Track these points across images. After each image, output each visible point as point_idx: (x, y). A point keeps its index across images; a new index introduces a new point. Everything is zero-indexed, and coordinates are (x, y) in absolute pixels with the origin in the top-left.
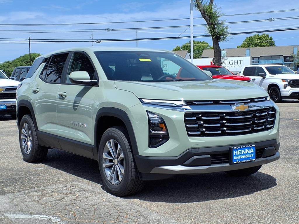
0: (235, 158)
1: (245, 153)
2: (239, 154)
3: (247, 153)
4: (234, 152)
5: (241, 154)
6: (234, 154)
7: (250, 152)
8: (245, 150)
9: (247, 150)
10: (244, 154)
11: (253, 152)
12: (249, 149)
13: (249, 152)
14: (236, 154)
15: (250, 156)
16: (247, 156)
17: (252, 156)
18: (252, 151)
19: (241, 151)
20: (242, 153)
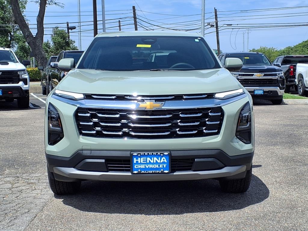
0: (136, 167)
1: (152, 162)
2: (142, 162)
3: (155, 162)
4: (135, 159)
5: (146, 162)
6: (135, 162)
7: (161, 162)
8: (153, 158)
9: (155, 159)
10: (150, 163)
11: (166, 162)
12: (159, 158)
13: (159, 161)
14: (137, 162)
15: (161, 167)
16: (157, 166)
17: (165, 167)
18: (164, 160)
19: (146, 159)
20: (148, 162)
